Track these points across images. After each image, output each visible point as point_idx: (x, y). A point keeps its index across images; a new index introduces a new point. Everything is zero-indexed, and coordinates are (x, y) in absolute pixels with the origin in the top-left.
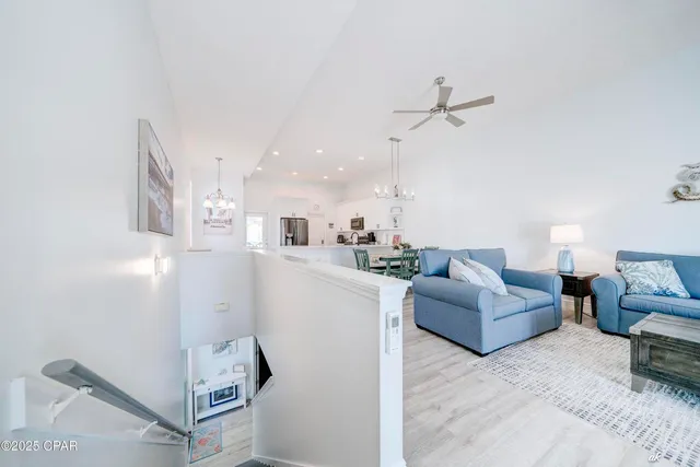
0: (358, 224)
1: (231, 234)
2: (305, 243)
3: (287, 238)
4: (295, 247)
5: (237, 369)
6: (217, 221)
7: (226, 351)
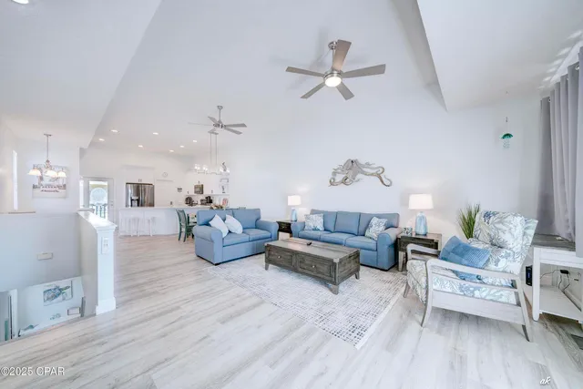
0: (200, 189)
1: (65, 197)
2: (152, 205)
3: (132, 200)
4: (140, 208)
5: (71, 312)
6: (49, 186)
7: (60, 298)
